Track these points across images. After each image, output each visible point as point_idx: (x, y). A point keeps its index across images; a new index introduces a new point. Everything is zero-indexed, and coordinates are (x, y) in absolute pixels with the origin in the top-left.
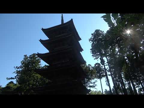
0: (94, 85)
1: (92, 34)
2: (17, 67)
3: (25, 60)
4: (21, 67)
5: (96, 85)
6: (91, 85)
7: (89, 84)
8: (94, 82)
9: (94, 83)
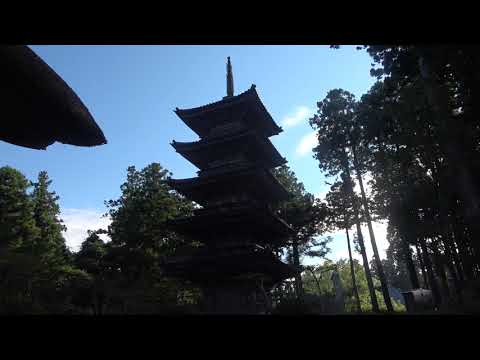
0: (325, 250)
1: (319, 105)
2: (111, 201)
3: (132, 181)
4: (121, 201)
5: (328, 250)
6: (315, 249)
7: (308, 247)
8: (323, 240)
9: (323, 244)
